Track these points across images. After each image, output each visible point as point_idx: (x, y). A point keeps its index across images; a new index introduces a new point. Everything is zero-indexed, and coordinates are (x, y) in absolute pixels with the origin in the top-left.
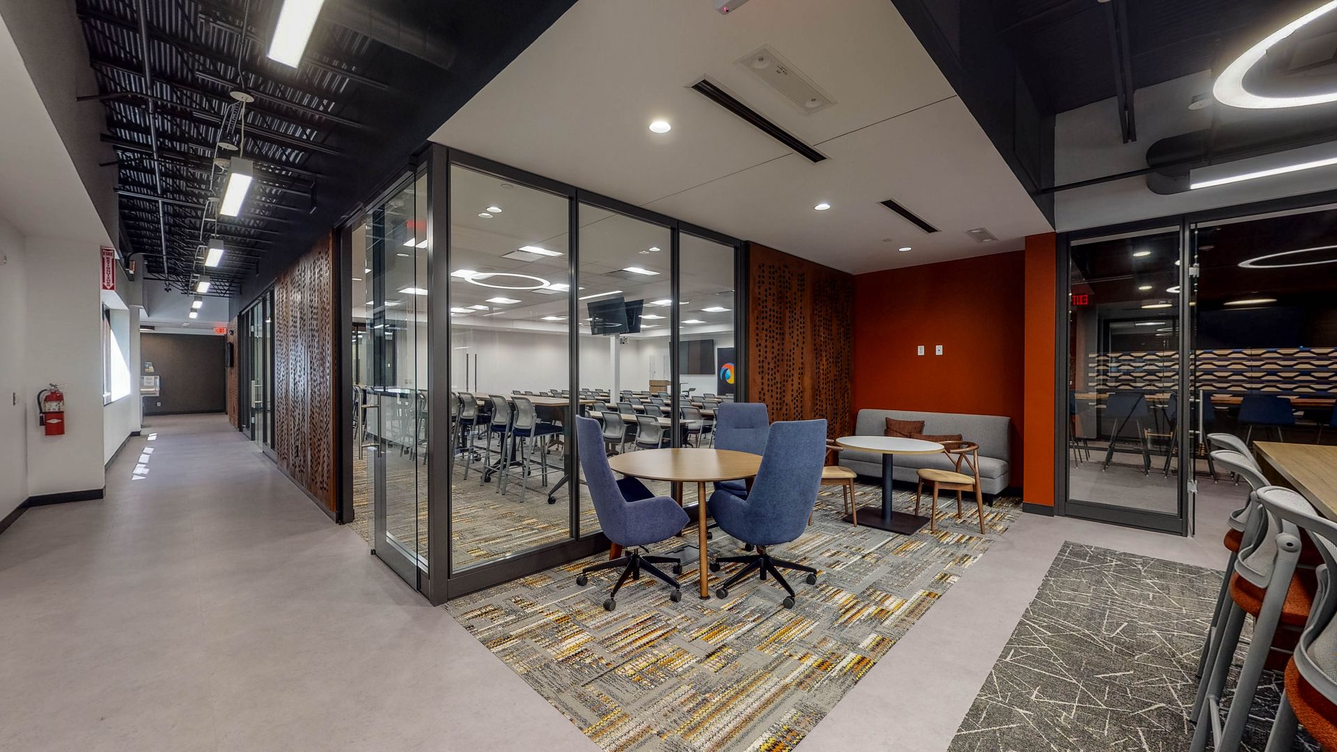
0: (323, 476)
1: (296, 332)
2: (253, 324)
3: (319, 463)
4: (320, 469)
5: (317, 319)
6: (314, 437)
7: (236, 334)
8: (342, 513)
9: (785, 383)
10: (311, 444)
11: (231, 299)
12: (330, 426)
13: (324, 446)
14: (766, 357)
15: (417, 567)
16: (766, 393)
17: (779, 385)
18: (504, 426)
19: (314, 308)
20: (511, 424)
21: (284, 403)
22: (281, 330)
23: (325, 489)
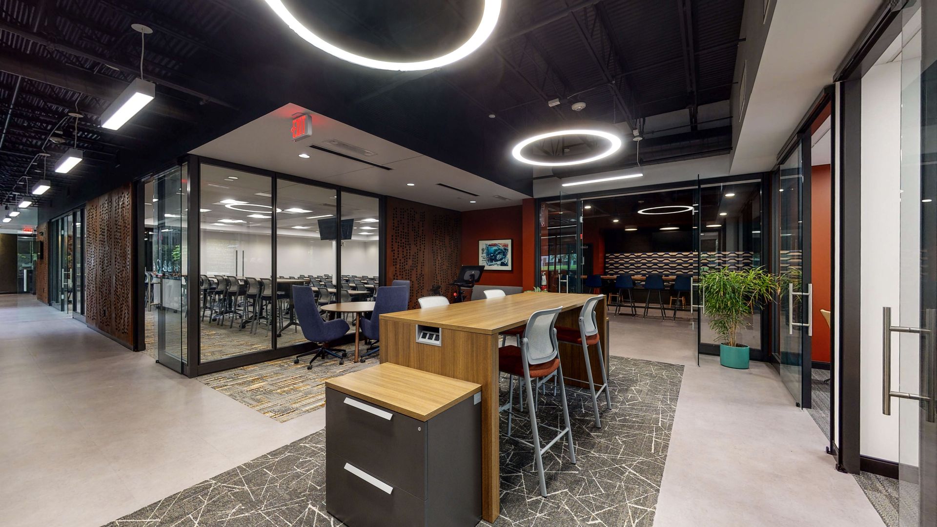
0: (124, 325)
1: (104, 239)
2: (63, 229)
3: (121, 318)
4: (122, 321)
5: (120, 232)
6: (118, 303)
7: (45, 235)
8: (138, 345)
9: (412, 270)
10: (115, 308)
11: (40, 208)
12: (130, 295)
13: (124, 307)
14: (398, 257)
15: (182, 362)
16: (398, 275)
17: (407, 272)
18: (255, 296)
19: (118, 225)
20: (260, 294)
21: (94, 283)
22: (91, 236)
23: (126, 333)
